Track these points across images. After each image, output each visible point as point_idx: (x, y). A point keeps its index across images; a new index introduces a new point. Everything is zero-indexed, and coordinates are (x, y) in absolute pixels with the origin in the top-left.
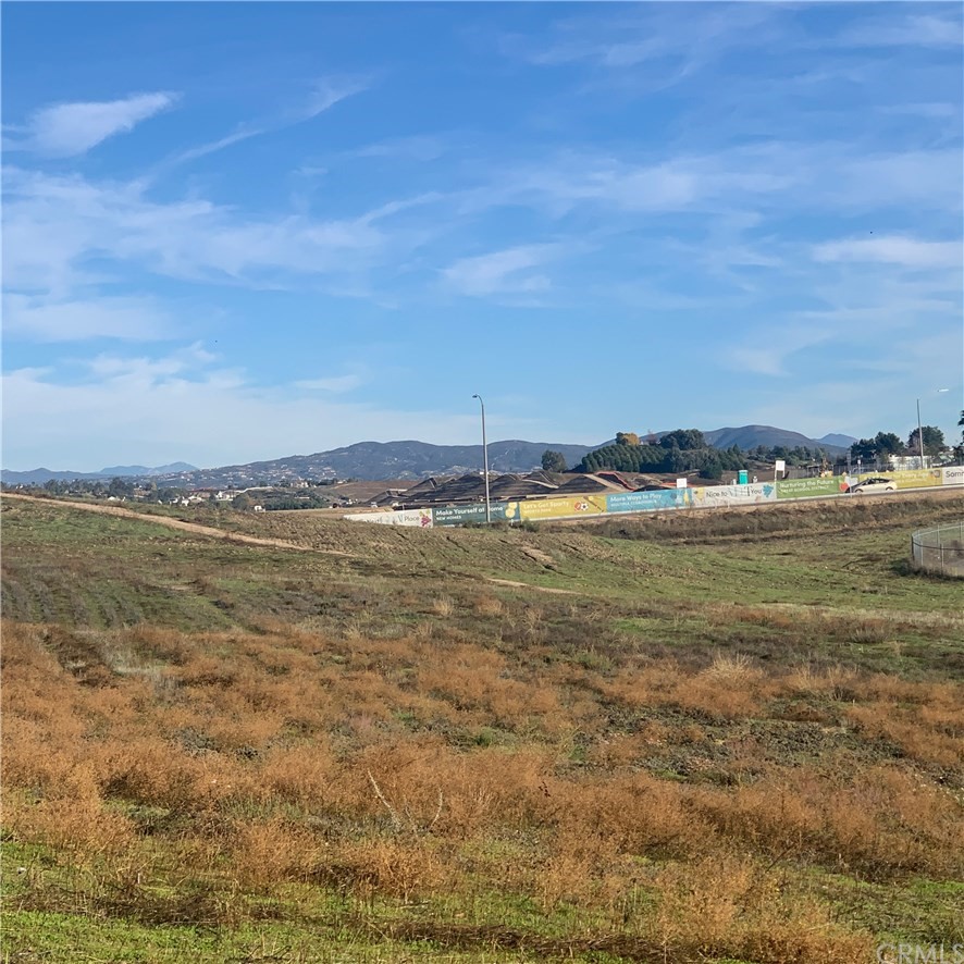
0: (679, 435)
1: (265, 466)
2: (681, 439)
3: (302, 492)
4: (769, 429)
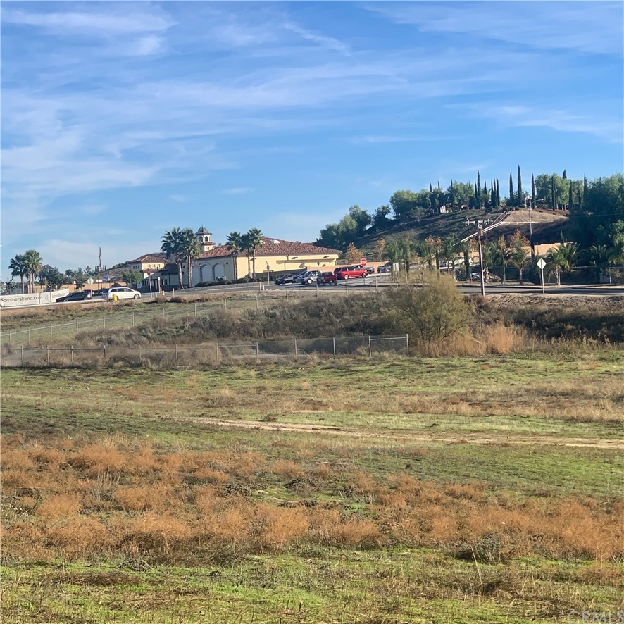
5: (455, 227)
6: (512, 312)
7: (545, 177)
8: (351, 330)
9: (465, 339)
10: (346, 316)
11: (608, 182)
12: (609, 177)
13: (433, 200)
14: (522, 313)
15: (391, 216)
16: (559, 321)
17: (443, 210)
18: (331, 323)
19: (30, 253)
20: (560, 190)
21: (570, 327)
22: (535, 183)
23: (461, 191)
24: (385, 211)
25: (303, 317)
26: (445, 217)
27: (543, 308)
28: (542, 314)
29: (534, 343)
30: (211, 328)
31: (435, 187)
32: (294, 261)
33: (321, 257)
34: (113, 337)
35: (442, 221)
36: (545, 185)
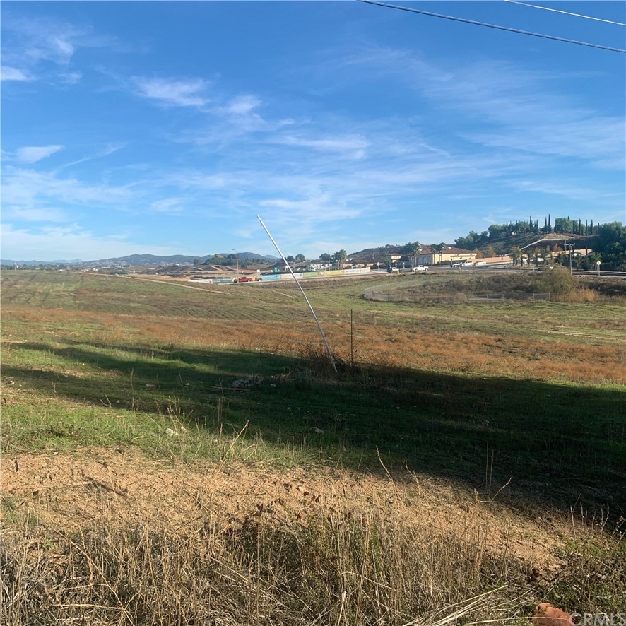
0: (232, 255)
1: (104, 261)
2: (233, 256)
3: (119, 269)
4: (251, 254)
5: (520, 241)
6: (587, 283)
7: (561, 219)
8: (515, 289)
9: (573, 294)
10: (512, 283)
11: (611, 225)
12: (611, 223)
13: (508, 229)
14: (592, 283)
15: (488, 235)
16: (610, 288)
17: (513, 233)
18: (506, 286)
19: (341, 251)
20: (568, 225)
21: (616, 291)
22: (557, 221)
23: (522, 225)
24: (486, 233)
25: (492, 283)
26: (514, 236)
27: (601, 282)
28: (602, 285)
29: (604, 297)
30: (454, 286)
31: (509, 223)
32: (457, 256)
33: (469, 254)
34: (414, 290)
35: (514, 238)
36: (561, 222)
